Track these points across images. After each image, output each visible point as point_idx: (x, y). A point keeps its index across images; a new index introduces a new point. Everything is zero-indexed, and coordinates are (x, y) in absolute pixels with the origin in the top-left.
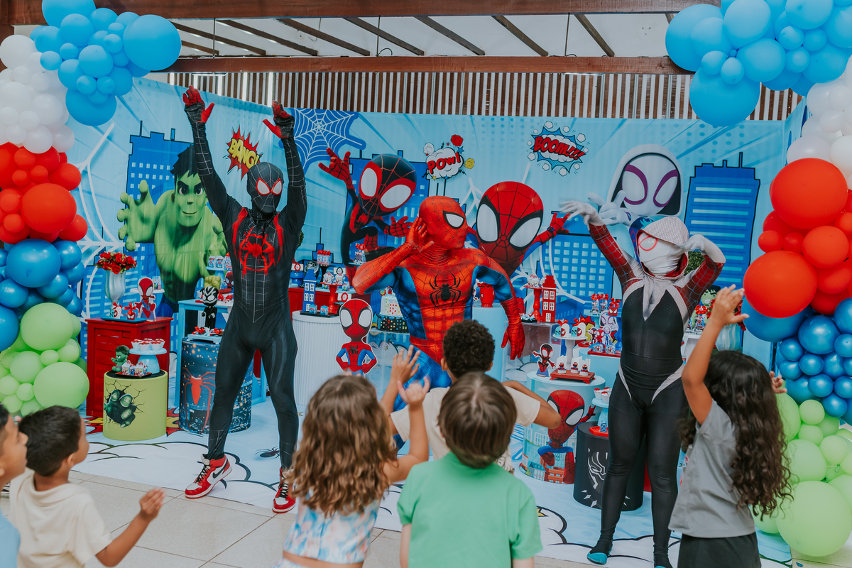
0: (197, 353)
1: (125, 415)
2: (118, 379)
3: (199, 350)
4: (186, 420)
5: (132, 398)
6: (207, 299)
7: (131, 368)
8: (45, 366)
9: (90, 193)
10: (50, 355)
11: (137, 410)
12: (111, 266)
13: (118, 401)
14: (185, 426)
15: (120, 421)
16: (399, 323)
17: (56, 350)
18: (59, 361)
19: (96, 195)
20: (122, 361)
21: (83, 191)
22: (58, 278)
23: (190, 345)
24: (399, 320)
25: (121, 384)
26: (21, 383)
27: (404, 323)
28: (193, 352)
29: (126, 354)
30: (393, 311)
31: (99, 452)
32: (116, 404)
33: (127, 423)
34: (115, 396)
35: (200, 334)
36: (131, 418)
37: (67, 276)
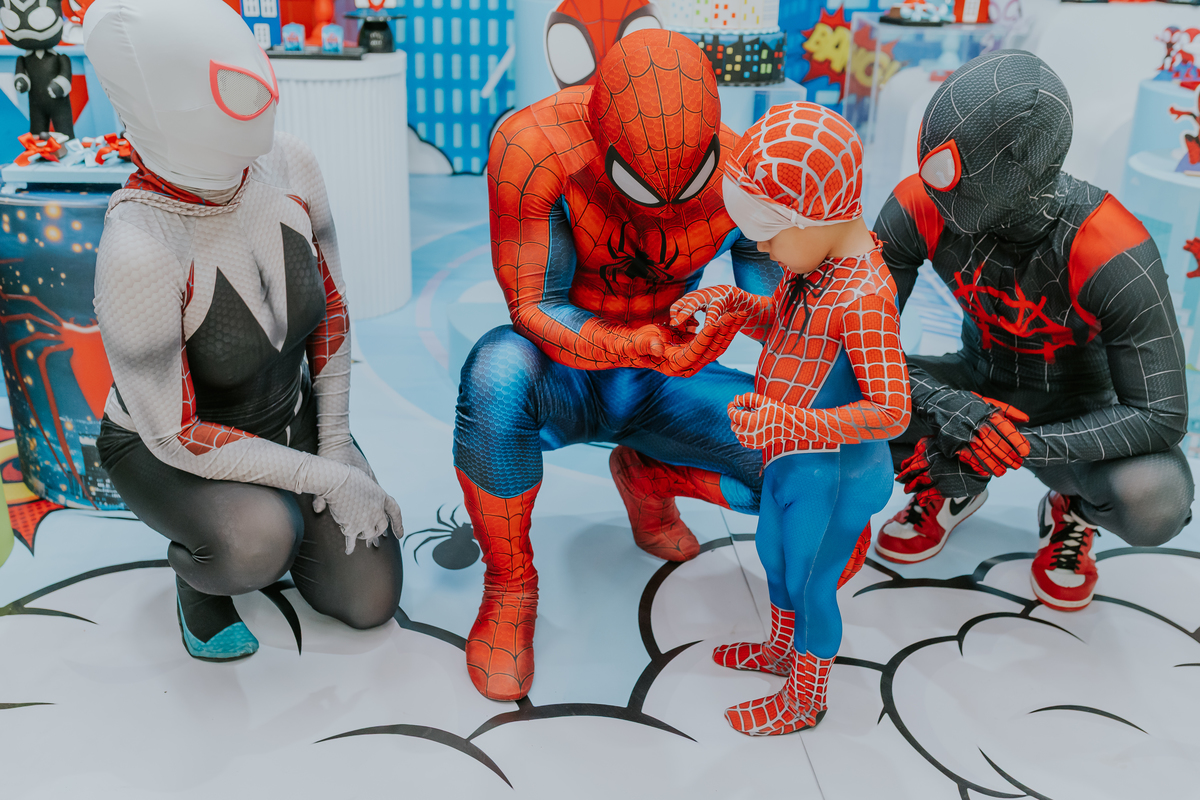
0: (70, 236)
3: (77, 225)
4: (71, 474)
6: (24, 25)
14: (72, 493)
16: (752, 53)
23: (31, 210)
24: (752, 43)
27: (765, 54)
28: (53, 234)
30: (724, 15)
35: (42, 160)
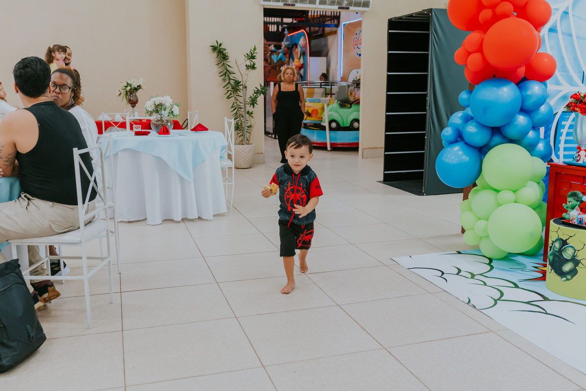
1: (567, 267)
2: (562, 227)
5: (575, 250)
7: (580, 217)
8: (501, 205)
9: (571, 35)
10: (506, 195)
11: (580, 265)
12: (579, 107)
13: (560, 251)
15: (561, 274)
17: (514, 192)
18: (516, 202)
19: (578, 37)
20: (573, 208)
21: (563, 33)
22: (521, 119)
25: (565, 232)
26: (480, 219)
29: (578, 201)
31: (528, 303)
32: (557, 254)
33: (569, 277)
34: (557, 245)
36: (573, 272)
37: (531, 118)
